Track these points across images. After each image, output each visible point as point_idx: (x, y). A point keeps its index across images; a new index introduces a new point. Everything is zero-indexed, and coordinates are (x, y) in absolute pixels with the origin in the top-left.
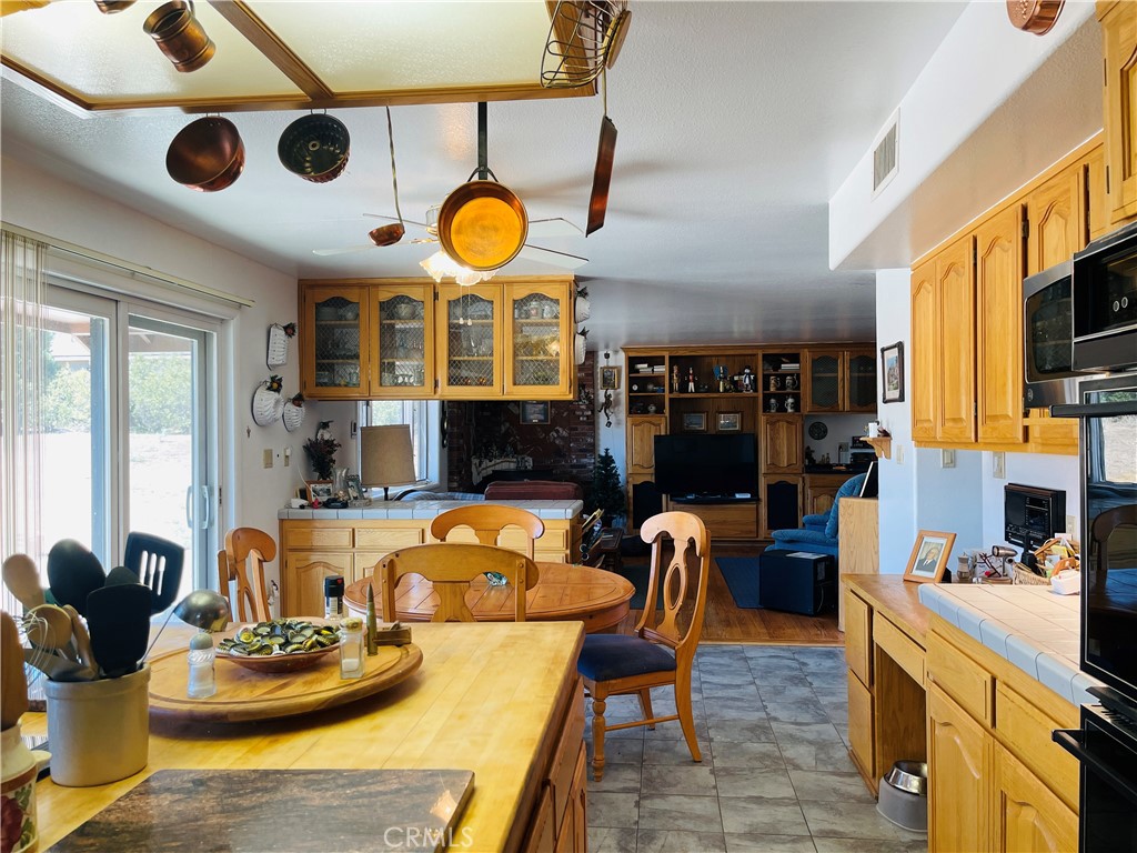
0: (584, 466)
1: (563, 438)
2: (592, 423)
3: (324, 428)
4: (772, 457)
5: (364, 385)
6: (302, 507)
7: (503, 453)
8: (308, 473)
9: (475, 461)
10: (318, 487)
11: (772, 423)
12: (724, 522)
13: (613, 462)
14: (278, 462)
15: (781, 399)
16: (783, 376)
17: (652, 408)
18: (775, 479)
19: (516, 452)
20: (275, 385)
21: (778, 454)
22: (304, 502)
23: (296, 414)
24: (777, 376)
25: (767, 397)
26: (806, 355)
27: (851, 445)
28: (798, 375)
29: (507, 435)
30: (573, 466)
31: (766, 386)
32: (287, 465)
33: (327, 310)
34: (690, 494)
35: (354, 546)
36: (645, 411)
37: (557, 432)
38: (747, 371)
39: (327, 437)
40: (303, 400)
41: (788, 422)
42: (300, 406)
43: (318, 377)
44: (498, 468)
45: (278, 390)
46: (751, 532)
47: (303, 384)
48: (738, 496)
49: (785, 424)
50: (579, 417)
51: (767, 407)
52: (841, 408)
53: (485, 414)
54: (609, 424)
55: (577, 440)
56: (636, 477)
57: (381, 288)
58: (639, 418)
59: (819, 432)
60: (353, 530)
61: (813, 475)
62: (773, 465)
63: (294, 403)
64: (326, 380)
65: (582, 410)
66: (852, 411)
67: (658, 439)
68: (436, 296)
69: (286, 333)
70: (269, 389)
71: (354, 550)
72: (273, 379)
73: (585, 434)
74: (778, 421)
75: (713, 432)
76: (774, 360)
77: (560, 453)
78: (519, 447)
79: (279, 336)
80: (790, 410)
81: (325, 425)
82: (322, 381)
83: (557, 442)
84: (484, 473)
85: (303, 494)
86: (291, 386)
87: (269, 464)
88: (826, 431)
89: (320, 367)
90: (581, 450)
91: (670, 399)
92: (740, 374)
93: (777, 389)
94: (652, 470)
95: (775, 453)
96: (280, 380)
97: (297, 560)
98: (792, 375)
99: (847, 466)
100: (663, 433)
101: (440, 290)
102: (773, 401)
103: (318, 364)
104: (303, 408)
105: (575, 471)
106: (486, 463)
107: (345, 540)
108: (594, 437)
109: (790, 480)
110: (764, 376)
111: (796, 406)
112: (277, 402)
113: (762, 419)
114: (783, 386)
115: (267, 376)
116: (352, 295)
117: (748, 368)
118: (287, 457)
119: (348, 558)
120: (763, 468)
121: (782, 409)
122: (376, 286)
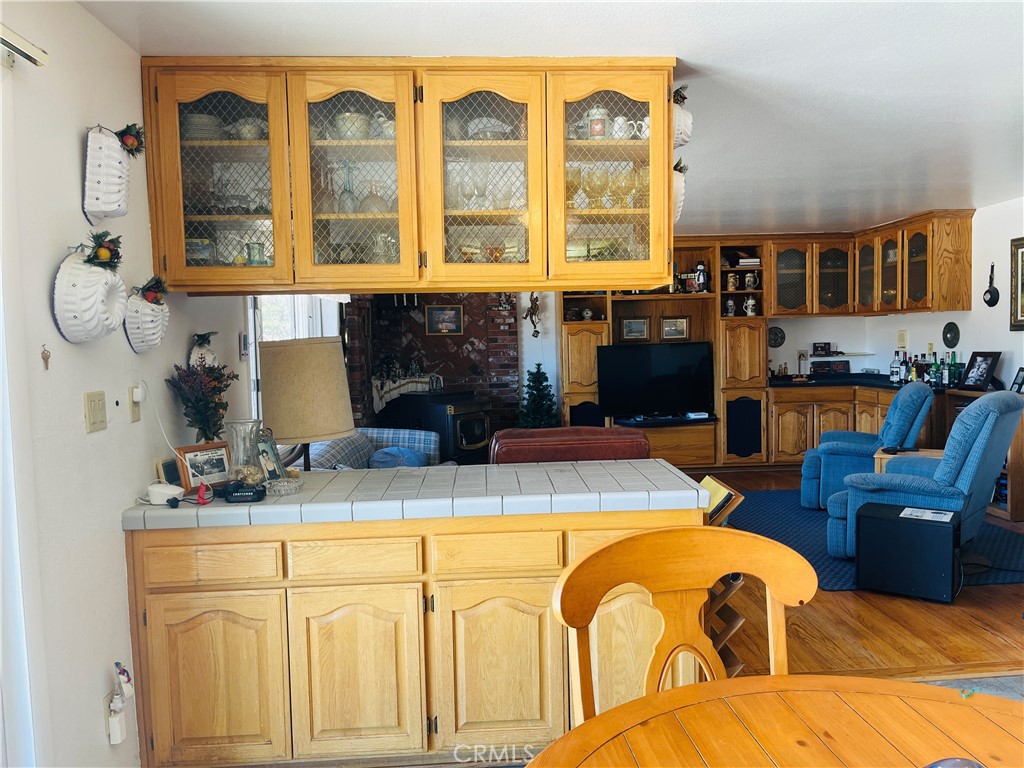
0: (506, 385)
1: (479, 351)
2: (514, 332)
3: (201, 345)
4: (732, 369)
5: (283, 262)
6: (173, 503)
7: (407, 372)
8: (178, 433)
9: (376, 383)
10: (201, 457)
11: (731, 329)
12: (677, 447)
13: (546, 379)
14: (118, 417)
15: (740, 300)
16: (742, 274)
17: (588, 314)
18: (735, 395)
19: (424, 371)
20: (105, 253)
21: (739, 366)
22: (175, 491)
23: (152, 318)
24: (736, 272)
25: (725, 297)
26: (770, 249)
27: (811, 352)
28: (760, 274)
29: (410, 348)
30: (493, 386)
31: (724, 286)
32: (136, 419)
33: (201, 120)
34: (639, 414)
35: (285, 574)
36: (580, 317)
37: (472, 344)
38: (700, 267)
39: (209, 361)
40: (164, 291)
41: (749, 327)
42: (157, 302)
43: (190, 248)
44: (404, 390)
45: (111, 264)
46: (708, 457)
47: (161, 262)
48: (692, 416)
49: (747, 330)
50: (499, 325)
51: (725, 310)
52: (809, 311)
53: (382, 323)
54: (536, 334)
55: (497, 354)
56: (574, 397)
57: (309, 76)
58: (576, 325)
59: (776, 338)
60: (283, 545)
61: (777, 389)
62: (733, 379)
63: (145, 297)
64: (205, 255)
65: (504, 317)
66: (822, 314)
67: (600, 349)
68: (418, 94)
69: (124, 143)
70: (92, 260)
71: (286, 584)
72: (99, 240)
73: (505, 346)
74: (739, 326)
75: (656, 341)
76: (731, 254)
77: (475, 369)
78: (426, 363)
79: (107, 151)
80: (750, 313)
81: (202, 340)
82: (196, 256)
83: (472, 356)
84: (387, 398)
85: (172, 473)
86: (138, 263)
87: (97, 423)
88: (783, 338)
89: (193, 230)
90: (502, 366)
91: (613, 302)
92: (693, 271)
93: (737, 289)
94: (594, 388)
95: (736, 365)
96: (116, 242)
97: (167, 610)
98: (752, 272)
99: (808, 377)
100: (605, 344)
101: (425, 81)
102: (730, 303)
103: (189, 225)
104: (165, 307)
105: (495, 391)
106: (389, 385)
107: (268, 566)
108: (516, 349)
109: (753, 395)
110: (722, 272)
111: (759, 309)
112: (111, 291)
113: (721, 324)
114: (741, 285)
115: (84, 236)
116: (254, 90)
117: (702, 263)
118: (136, 404)
119: (274, 598)
120: (720, 381)
121: (740, 312)
122: (301, 71)
